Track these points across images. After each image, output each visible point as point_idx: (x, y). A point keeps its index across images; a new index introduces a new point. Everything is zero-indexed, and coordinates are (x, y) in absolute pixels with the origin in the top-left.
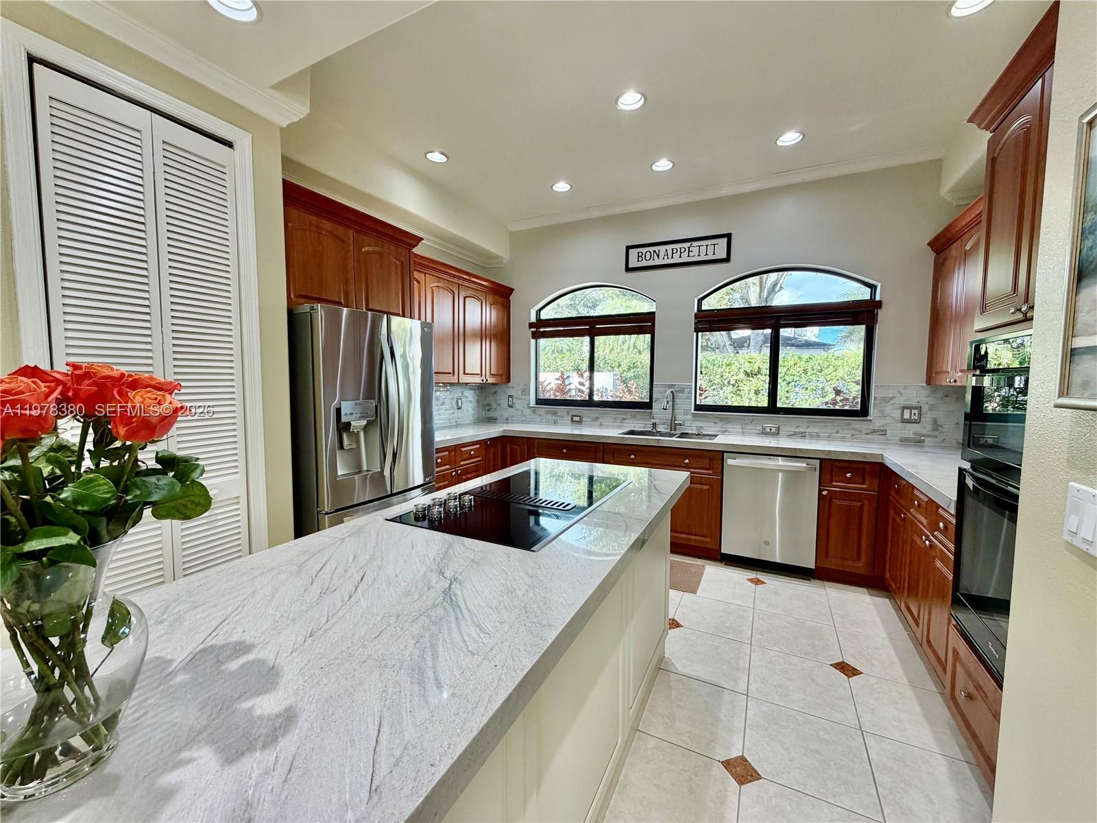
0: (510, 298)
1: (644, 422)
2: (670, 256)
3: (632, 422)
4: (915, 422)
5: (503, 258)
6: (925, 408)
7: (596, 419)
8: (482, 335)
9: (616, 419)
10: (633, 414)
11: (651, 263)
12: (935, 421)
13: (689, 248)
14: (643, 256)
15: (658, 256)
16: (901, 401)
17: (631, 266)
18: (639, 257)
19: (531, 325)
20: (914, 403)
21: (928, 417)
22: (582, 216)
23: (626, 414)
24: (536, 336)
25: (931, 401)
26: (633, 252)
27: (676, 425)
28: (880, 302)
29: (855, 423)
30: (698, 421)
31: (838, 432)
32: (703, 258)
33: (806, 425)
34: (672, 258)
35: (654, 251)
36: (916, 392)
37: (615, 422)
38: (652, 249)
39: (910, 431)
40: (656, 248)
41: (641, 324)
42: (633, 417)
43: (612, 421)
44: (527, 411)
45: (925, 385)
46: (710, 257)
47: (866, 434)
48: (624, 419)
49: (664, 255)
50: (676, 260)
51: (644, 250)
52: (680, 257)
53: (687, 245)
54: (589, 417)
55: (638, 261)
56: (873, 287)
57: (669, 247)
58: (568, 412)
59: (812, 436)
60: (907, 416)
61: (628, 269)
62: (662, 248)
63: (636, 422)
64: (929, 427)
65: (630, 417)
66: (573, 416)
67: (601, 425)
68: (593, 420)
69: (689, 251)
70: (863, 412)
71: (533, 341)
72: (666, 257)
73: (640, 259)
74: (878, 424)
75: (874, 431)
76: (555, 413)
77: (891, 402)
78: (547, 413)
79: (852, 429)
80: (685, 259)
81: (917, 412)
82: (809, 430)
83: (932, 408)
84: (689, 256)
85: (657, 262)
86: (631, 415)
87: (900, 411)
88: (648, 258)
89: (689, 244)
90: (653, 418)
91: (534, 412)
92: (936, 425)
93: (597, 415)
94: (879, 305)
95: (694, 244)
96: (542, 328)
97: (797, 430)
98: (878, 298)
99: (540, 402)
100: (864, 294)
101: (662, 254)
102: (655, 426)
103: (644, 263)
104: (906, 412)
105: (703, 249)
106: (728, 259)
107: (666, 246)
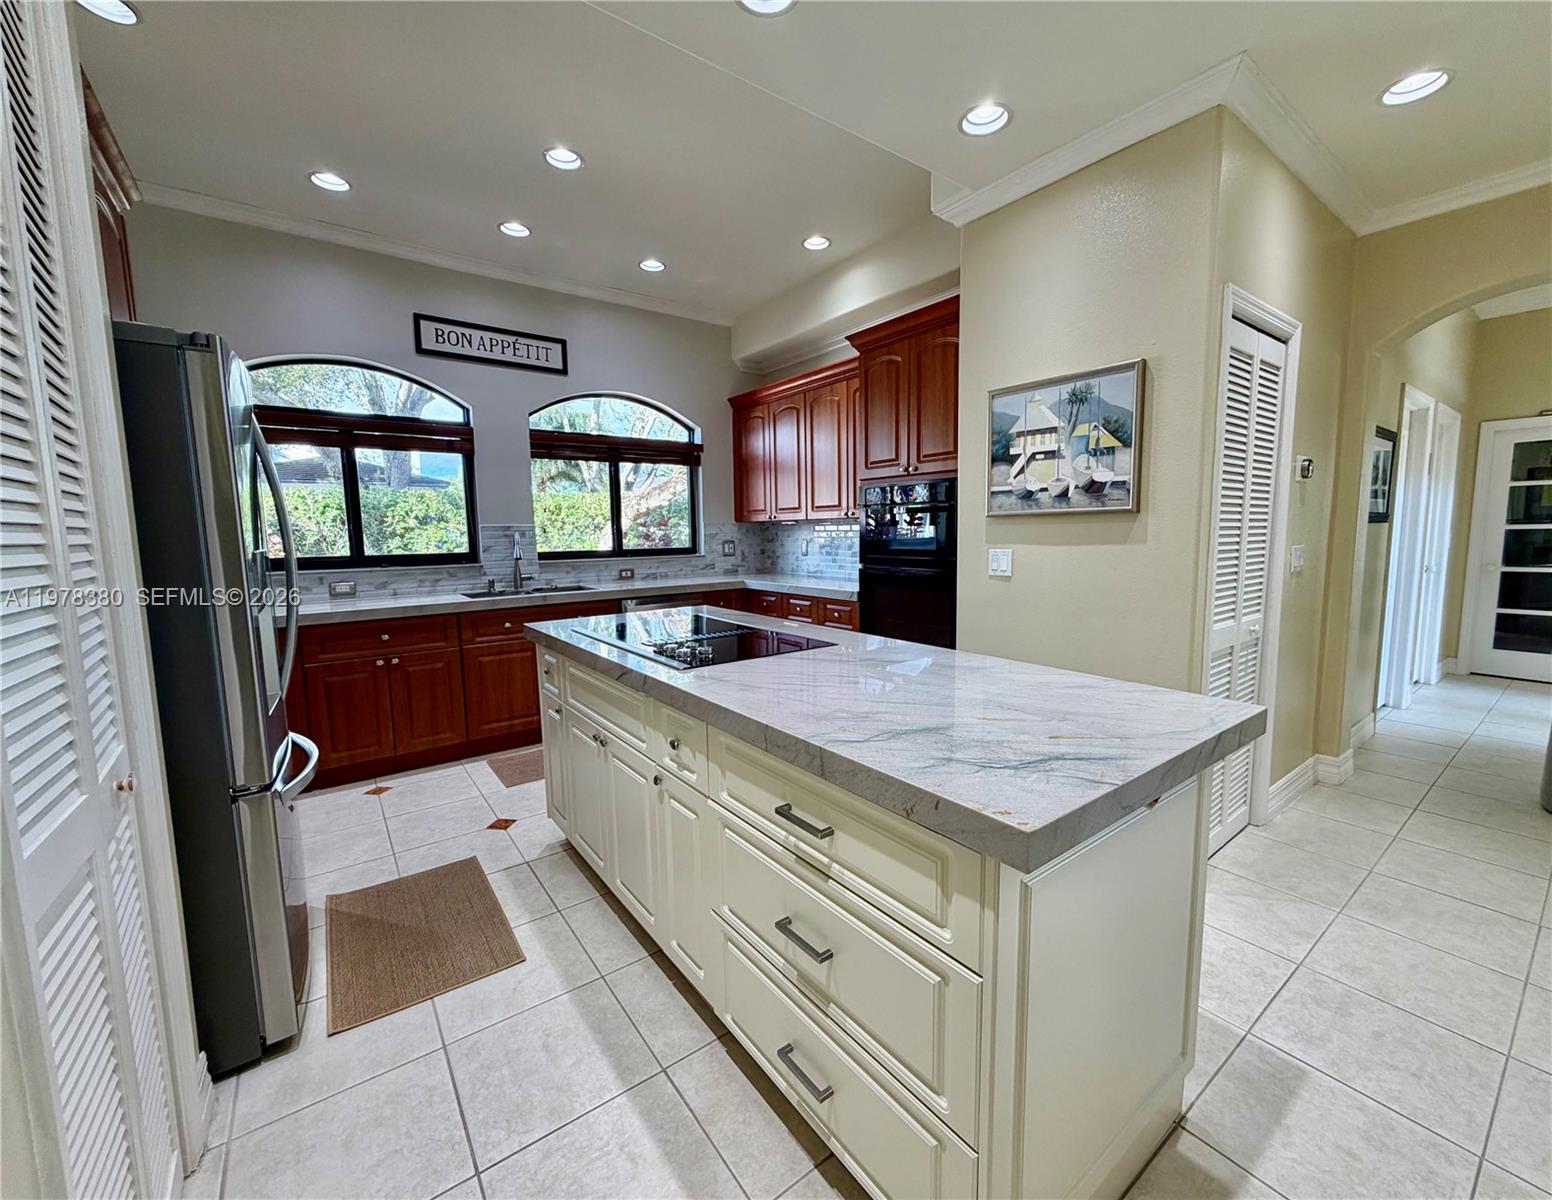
1: (468, 582)
2: (488, 348)
3: (449, 583)
4: (732, 555)
6: (736, 543)
7: (384, 585)
9: (422, 581)
10: (452, 571)
11: (458, 350)
12: (743, 553)
13: (514, 343)
14: (446, 337)
15: (470, 343)
16: (722, 537)
17: (424, 346)
18: (437, 335)
20: (729, 538)
21: (739, 549)
22: (316, 232)
23: (441, 573)
25: (740, 536)
26: (427, 327)
27: (522, 579)
28: (701, 446)
29: (690, 558)
30: (545, 572)
31: (681, 570)
32: (533, 362)
33: (656, 565)
34: (491, 351)
35: (463, 334)
36: (731, 530)
37: (419, 587)
38: (459, 330)
39: (728, 563)
40: (467, 331)
42: (452, 575)
43: (416, 585)
45: (734, 522)
46: (542, 364)
47: (702, 569)
48: (437, 581)
49: (477, 344)
50: (497, 355)
51: (447, 328)
52: (503, 353)
53: (512, 339)
54: (370, 584)
55: (437, 341)
56: (691, 431)
57: (487, 335)
58: (321, 579)
59: (661, 577)
60: (727, 550)
61: (420, 350)
62: (476, 334)
63: (459, 582)
64: (740, 558)
65: (446, 576)
67: (395, 594)
68: (377, 588)
69: (515, 349)
70: (692, 550)
72: (482, 347)
73: (440, 339)
74: (709, 559)
75: (707, 566)
77: (717, 537)
79: (692, 566)
80: (509, 357)
81: (732, 545)
82: (659, 571)
83: (740, 541)
84: (515, 355)
85: (467, 351)
86: (448, 573)
87: (721, 546)
88: (454, 341)
90: (485, 574)
92: (744, 557)
93: (385, 580)
94: (700, 448)
95: (522, 340)
97: (650, 572)
98: (698, 440)
100: (686, 437)
101: (476, 342)
102: (492, 583)
103: (447, 348)
104: (726, 546)
105: (533, 350)
106: (564, 372)
107: (482, 333)
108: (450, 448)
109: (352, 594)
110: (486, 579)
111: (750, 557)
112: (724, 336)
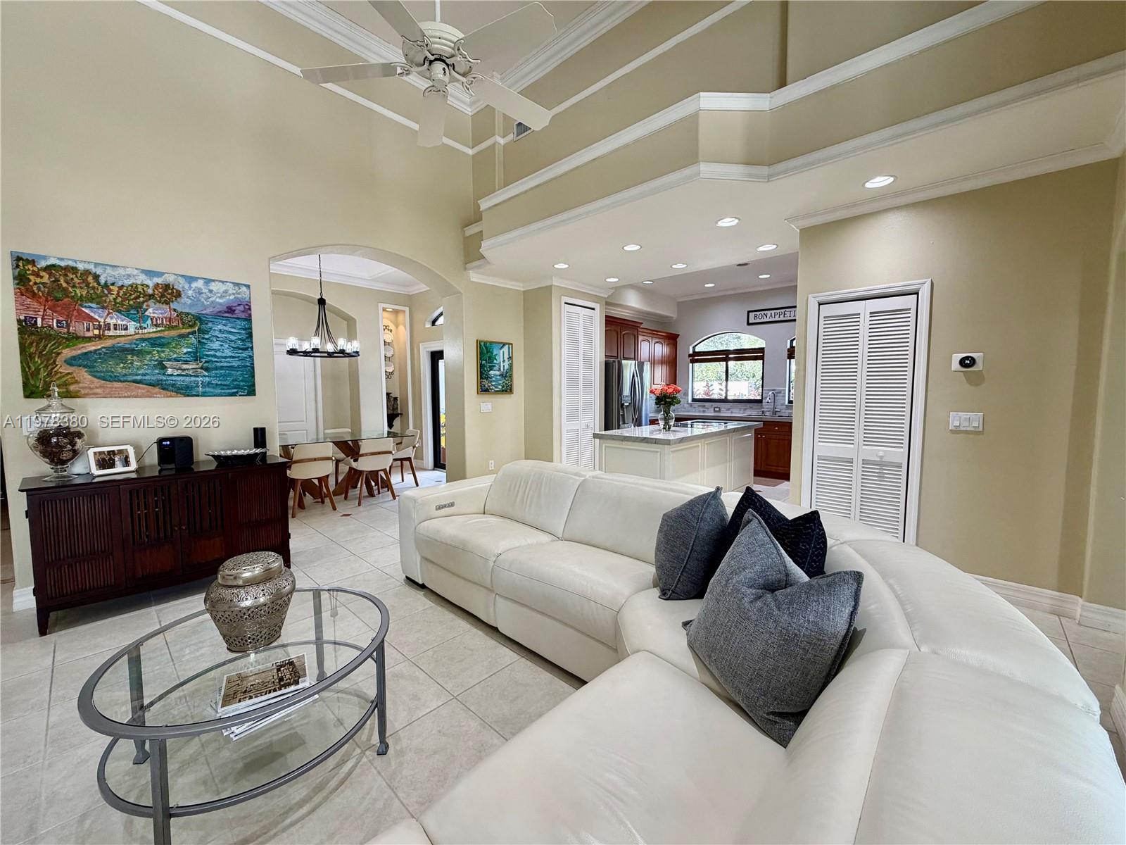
0: (678, 340)
2: (773, 317)
3: (750, 410)
5: (672, 317)
8: (662, 362)
9: (742, 409)
11: (762, 320)
13: (784, 312)
14: (758, 316)
15: (766, 317)
17: (750, 322)
19: (690, 356)
23: (748, 406)
24: (693, 361)
26: (752, 315)
27: (776, 411)
30: (790, 409)
32: (792, 318)
34: (775, 317)
35: (764, 314)
37: (740, 411)
38: (762, 313)
40: (765, 312)
41: (756, 354)
42: (751, 408)
43: (738, 410)
44: (686, 405)
48: (746, 409)
50: (777, 319)
51: (758, 313)
52: (779, 317)
54: (726, 408)
57: (773, 312)
58: (712, 404)
61: (749, 324)
62: (769, 312)
66: (715, 408)
69: (784, 314)
71: (691, 365)
72: (771, 317)
73: (756, 318)
76: (704, 406)
78: (699, 406)
80: (782, 318)
84: (784, 316)
85: (766, 320)
88: (760, 317)
89: (784, 310)
90: (765, 408)
91: (691, 406)
93: (730, 407)
95: (787, 310)
96: (697, 357)
99: (694, 400)
101: (768, 316)
102: (765, 412)
103: (758, 320)
107: (771, 311)
108: (756, 358)
109: (719, 411)
110: (762, 410)
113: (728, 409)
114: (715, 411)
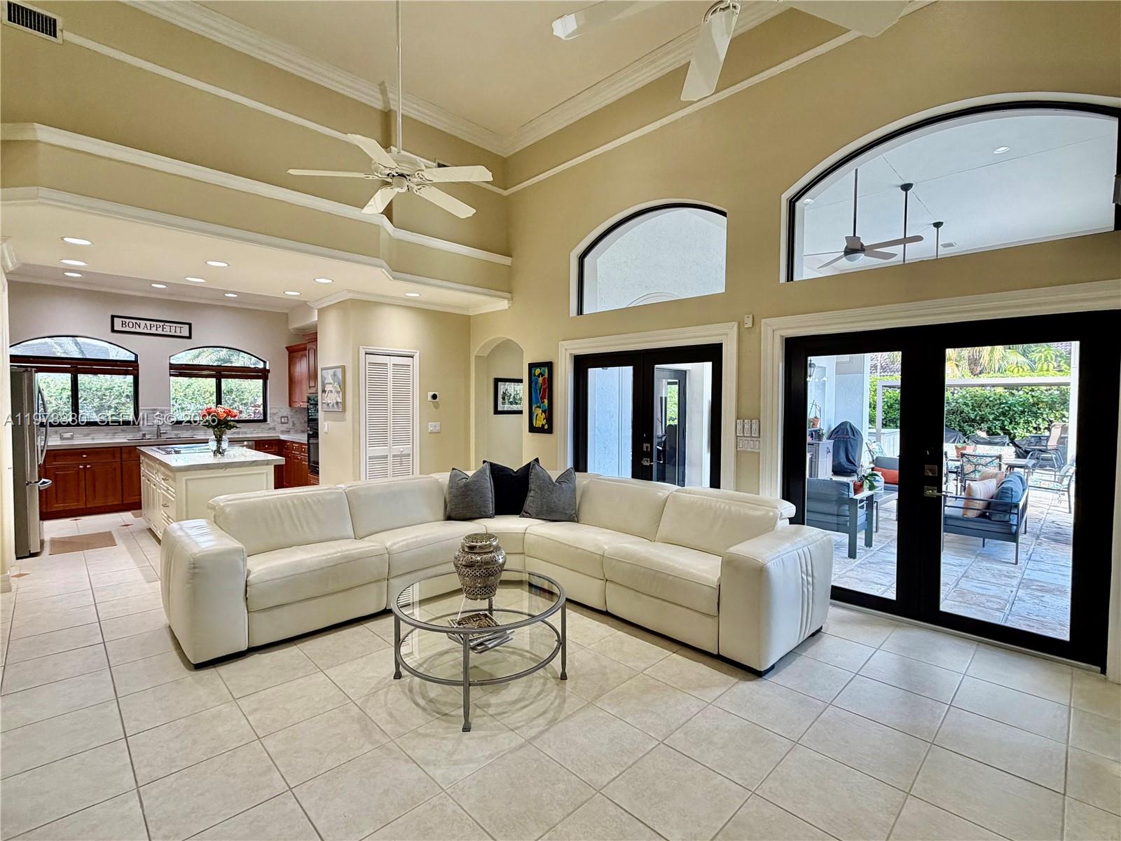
1: (132, 434)
2: (149, 328)
3: (120, 434)
4: (286, 423)
6: (289, 417)
11: (133, 330)
12: (293, 422)
13: (163, 326)
14: (127, 324)
15: (139, 327)
16: (280, 414)
17: (115, 329)
18: (123, 324)
20: (284, 415)
21: (291, 420)
23: (116, 430)
25: (292, 414)
26: (118, 320)
27: (160, 433)
29: (261, 425)
30: (174, 430)
31: (257, 430)
32: (173, 333)
34: (151, 329)
35: (136, 323)
36: (286, 411)
37: (106, 436)
38: (134, 321)
39: (285, 427)
40: (138, 322)
41: (129, 368)
42: (125, 430)
43: (103, 435)
45: (288, 407)
46: (178, 334)
47: (267, 429)
48: (115, 433)
50: (153, 331)
51: (127, 321)
52: (157, 330)
53: (161, 324)
54: (81, 434)
55: (122, 326)
56: (265, 362)
57: (148, 323)
58: (56, 432)
59: (242, 433)
60: (283, 421)
61: (113, 331)
62: (143, 323)
63: (127, 433)
64: (291, 425)
65: (120, 431)
66: (62, 434)
67: (93, 439)
68: (85, 435)
69: (163, 328)
70: (265, 420)
72: (145, 328)
73: (124, 326)
74: (272, 425)
75: (270, 429)
77: (276, 414)
79: (261, 428)
80: (160, 332)
81: (287, 419)
82: (241, 430)
83: (292, 417)
84: (163, 331)
85: (138, 330)
86: (123, 429)
87: (279, 419)
88: (131, 326)
89: (163, 324)
90: (140, 431)
92: (294, 424)
93: (87, 432)
94: (268, 371)
95: (166, 324)
98: (267, 368)
100: (261, 365)
101: (142, 326)
102: (144, 435)
103: (127, 329)
104: (283, 419)
105: (173, 329)
106: (190, 337)
107: (146, 322)
108: (126, 373)
109: (72, 438)
110: (141, 433)
111: (298, 425)
112: (284, 318)
113: (88, 435)
114: (62, 438)
